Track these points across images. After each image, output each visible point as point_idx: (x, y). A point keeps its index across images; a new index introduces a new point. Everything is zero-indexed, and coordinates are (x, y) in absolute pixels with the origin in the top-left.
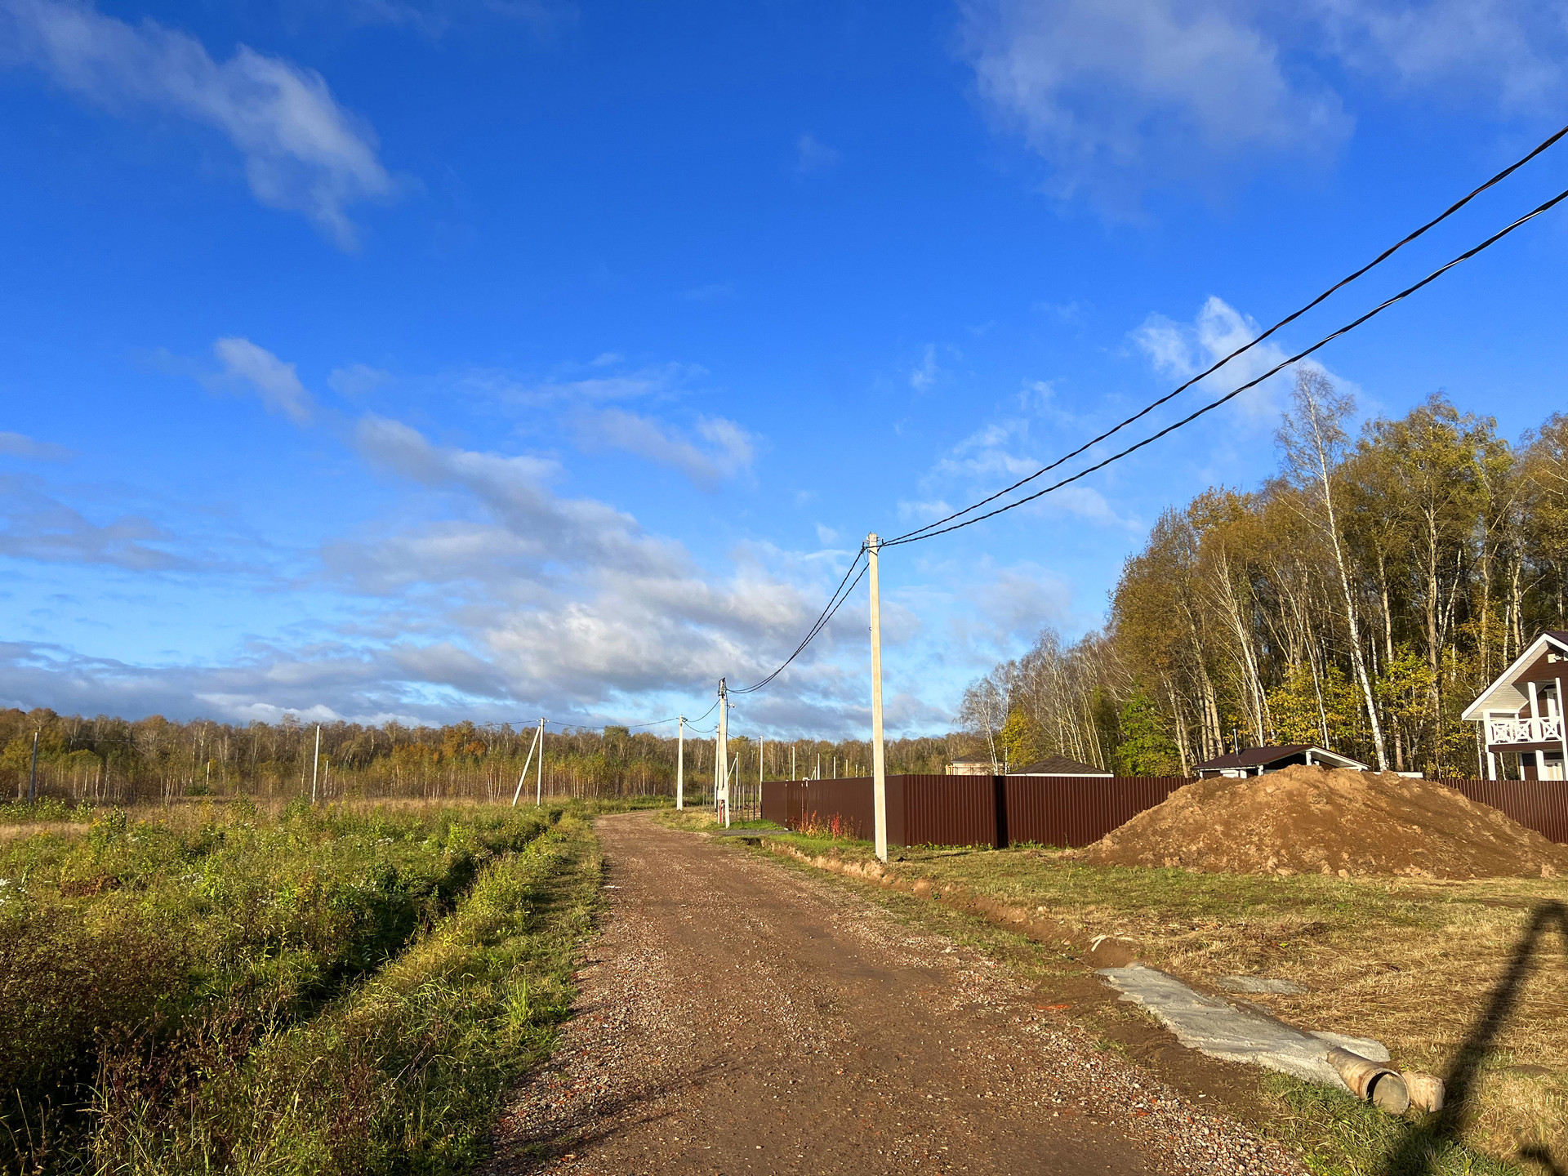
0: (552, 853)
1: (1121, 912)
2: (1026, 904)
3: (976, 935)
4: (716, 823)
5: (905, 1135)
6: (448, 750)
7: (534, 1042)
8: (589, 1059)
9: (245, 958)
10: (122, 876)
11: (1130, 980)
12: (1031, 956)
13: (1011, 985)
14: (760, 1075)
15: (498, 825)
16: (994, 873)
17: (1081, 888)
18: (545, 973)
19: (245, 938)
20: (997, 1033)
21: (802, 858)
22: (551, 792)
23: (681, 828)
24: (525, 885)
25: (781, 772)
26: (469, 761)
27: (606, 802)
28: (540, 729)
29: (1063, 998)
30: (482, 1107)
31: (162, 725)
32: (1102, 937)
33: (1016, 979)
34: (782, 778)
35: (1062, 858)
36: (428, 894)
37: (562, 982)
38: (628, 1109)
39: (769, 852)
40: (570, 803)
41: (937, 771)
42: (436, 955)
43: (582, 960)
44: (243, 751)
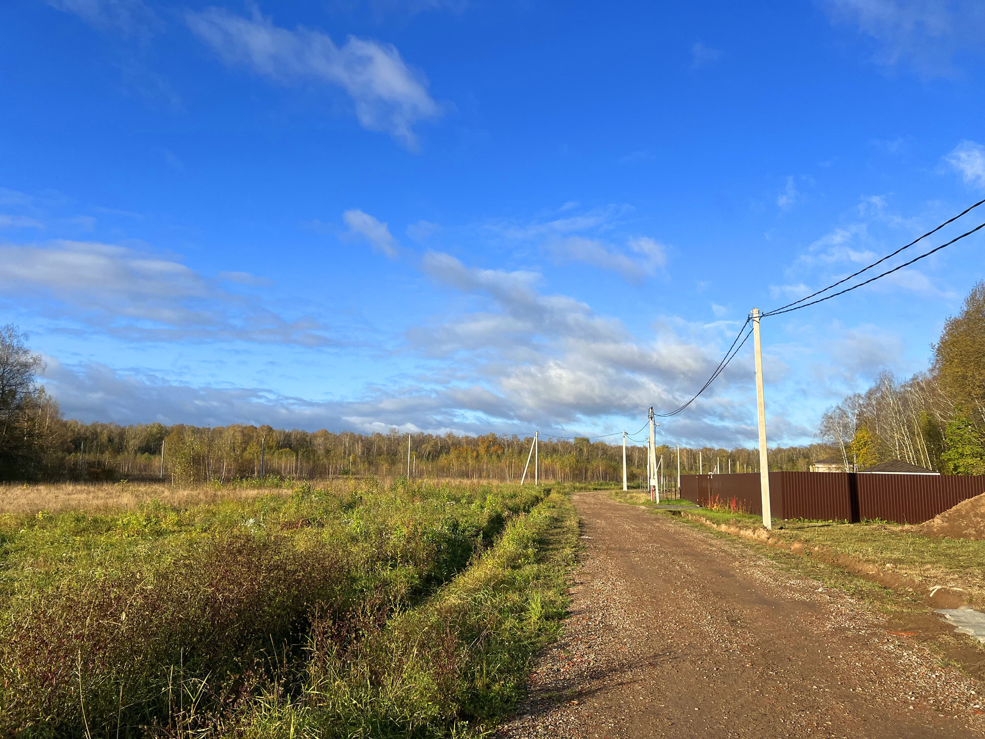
0: (548, 514)
1: (952, 570)
2: (877, 562)
3: (840, 581)
4: (650, 500)
5: (799, 711)
6: (482, 450)
7: (546, 630)
8: (581, 643)
9: (379, 569)
10: (311, 519)
11: (963, 619)
12: (884, 598)
13: (869, 616)
14: (694, 662)
15: (514, 496)
16: (851, 539)
17: (919, 552)
18: (549, 588)
19: (378, 557)
20: (862, 649)
21: (710, 525)
22: (543, 478)
23: (627, 502)
24: (533, 533)
25: (692, 468)
26: (494, 457)
27: (577, 484)
28: (535, 438)
29: (910, 628)
30: (519, 667)
31: (326, 435)
32: (938, 587)
33: (873, 612)
34: (693, 473)
35: (902, 531)
36: (477, 536)
37: (561, 594)
38: (609, 676)
39: (688, 520)
40: (555, 485)
41: (805, 470)
42: (485, 573)
43: (572, 582)
44: (369, 450)
